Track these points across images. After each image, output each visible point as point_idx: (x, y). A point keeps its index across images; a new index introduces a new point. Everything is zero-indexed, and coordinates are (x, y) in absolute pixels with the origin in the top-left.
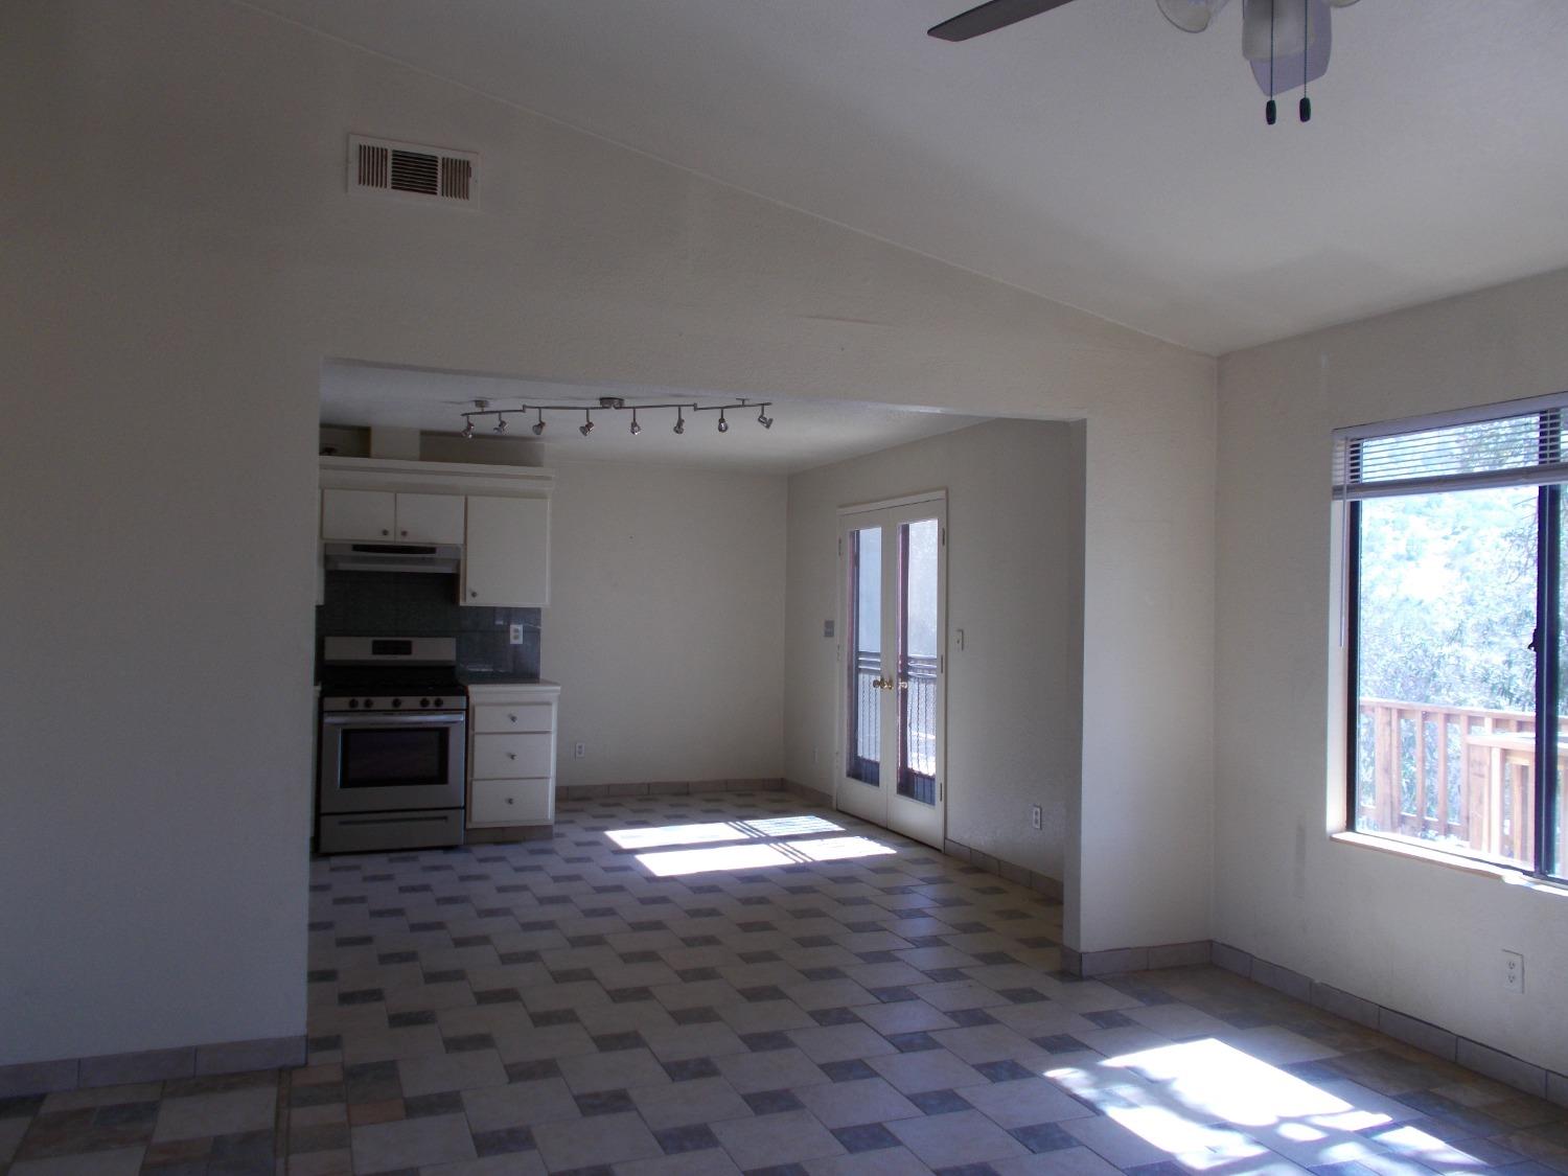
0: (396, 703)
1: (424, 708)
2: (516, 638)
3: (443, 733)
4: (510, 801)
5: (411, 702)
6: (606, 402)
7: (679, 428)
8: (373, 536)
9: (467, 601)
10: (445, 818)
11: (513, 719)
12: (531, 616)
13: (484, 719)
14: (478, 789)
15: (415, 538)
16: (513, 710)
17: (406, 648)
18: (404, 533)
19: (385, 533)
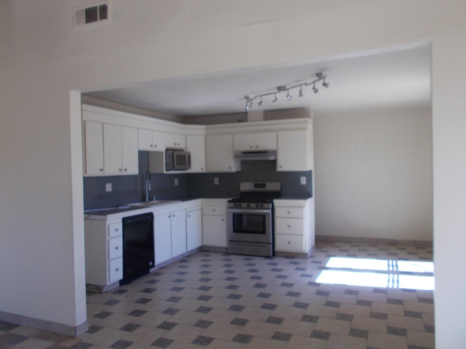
0: (248, 205)
1: (257, 208)
2: (303, 182)
3: (264, 216)
4: (289, 243)
5: (253, 205)
6: (280, 89)
7: (301, 94)
8: (247, 148)
9: (279, 169)
10: (265, 246)
11: (289, 213)
12: (308, 174)
13: (279, 212)
14: (277, 237)
15: (260, 148)
16: (290, 209)
17: (263, 186)
18: (257, 147)
19: (251, 147)
